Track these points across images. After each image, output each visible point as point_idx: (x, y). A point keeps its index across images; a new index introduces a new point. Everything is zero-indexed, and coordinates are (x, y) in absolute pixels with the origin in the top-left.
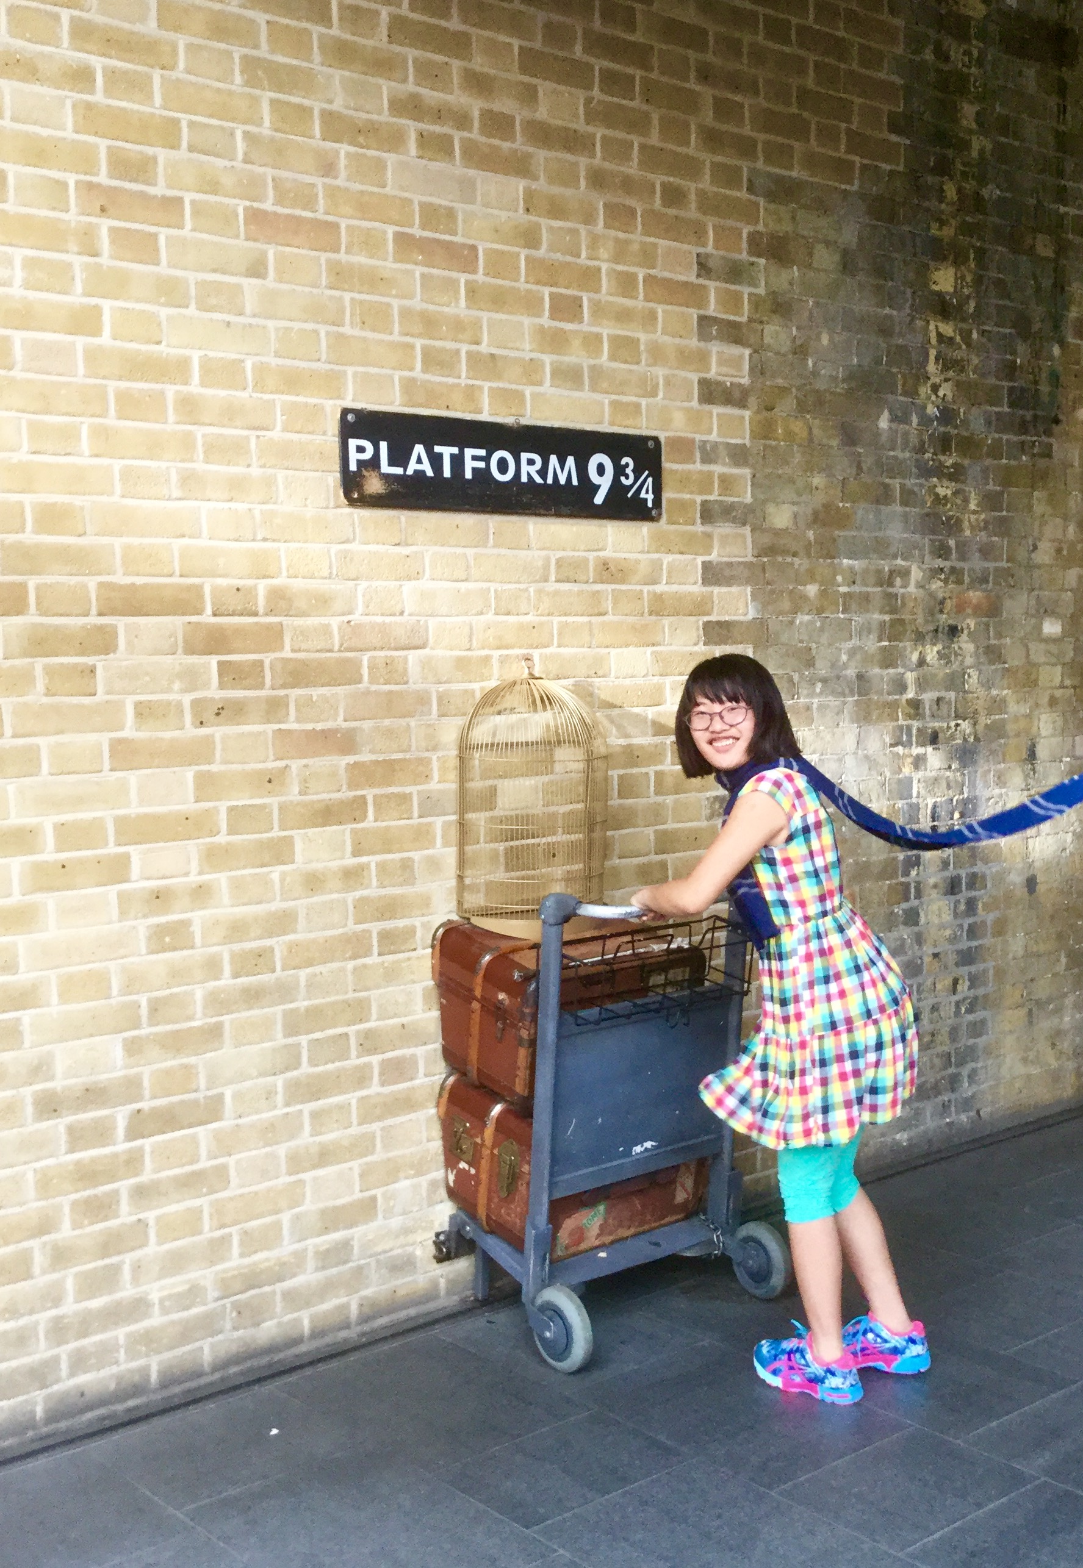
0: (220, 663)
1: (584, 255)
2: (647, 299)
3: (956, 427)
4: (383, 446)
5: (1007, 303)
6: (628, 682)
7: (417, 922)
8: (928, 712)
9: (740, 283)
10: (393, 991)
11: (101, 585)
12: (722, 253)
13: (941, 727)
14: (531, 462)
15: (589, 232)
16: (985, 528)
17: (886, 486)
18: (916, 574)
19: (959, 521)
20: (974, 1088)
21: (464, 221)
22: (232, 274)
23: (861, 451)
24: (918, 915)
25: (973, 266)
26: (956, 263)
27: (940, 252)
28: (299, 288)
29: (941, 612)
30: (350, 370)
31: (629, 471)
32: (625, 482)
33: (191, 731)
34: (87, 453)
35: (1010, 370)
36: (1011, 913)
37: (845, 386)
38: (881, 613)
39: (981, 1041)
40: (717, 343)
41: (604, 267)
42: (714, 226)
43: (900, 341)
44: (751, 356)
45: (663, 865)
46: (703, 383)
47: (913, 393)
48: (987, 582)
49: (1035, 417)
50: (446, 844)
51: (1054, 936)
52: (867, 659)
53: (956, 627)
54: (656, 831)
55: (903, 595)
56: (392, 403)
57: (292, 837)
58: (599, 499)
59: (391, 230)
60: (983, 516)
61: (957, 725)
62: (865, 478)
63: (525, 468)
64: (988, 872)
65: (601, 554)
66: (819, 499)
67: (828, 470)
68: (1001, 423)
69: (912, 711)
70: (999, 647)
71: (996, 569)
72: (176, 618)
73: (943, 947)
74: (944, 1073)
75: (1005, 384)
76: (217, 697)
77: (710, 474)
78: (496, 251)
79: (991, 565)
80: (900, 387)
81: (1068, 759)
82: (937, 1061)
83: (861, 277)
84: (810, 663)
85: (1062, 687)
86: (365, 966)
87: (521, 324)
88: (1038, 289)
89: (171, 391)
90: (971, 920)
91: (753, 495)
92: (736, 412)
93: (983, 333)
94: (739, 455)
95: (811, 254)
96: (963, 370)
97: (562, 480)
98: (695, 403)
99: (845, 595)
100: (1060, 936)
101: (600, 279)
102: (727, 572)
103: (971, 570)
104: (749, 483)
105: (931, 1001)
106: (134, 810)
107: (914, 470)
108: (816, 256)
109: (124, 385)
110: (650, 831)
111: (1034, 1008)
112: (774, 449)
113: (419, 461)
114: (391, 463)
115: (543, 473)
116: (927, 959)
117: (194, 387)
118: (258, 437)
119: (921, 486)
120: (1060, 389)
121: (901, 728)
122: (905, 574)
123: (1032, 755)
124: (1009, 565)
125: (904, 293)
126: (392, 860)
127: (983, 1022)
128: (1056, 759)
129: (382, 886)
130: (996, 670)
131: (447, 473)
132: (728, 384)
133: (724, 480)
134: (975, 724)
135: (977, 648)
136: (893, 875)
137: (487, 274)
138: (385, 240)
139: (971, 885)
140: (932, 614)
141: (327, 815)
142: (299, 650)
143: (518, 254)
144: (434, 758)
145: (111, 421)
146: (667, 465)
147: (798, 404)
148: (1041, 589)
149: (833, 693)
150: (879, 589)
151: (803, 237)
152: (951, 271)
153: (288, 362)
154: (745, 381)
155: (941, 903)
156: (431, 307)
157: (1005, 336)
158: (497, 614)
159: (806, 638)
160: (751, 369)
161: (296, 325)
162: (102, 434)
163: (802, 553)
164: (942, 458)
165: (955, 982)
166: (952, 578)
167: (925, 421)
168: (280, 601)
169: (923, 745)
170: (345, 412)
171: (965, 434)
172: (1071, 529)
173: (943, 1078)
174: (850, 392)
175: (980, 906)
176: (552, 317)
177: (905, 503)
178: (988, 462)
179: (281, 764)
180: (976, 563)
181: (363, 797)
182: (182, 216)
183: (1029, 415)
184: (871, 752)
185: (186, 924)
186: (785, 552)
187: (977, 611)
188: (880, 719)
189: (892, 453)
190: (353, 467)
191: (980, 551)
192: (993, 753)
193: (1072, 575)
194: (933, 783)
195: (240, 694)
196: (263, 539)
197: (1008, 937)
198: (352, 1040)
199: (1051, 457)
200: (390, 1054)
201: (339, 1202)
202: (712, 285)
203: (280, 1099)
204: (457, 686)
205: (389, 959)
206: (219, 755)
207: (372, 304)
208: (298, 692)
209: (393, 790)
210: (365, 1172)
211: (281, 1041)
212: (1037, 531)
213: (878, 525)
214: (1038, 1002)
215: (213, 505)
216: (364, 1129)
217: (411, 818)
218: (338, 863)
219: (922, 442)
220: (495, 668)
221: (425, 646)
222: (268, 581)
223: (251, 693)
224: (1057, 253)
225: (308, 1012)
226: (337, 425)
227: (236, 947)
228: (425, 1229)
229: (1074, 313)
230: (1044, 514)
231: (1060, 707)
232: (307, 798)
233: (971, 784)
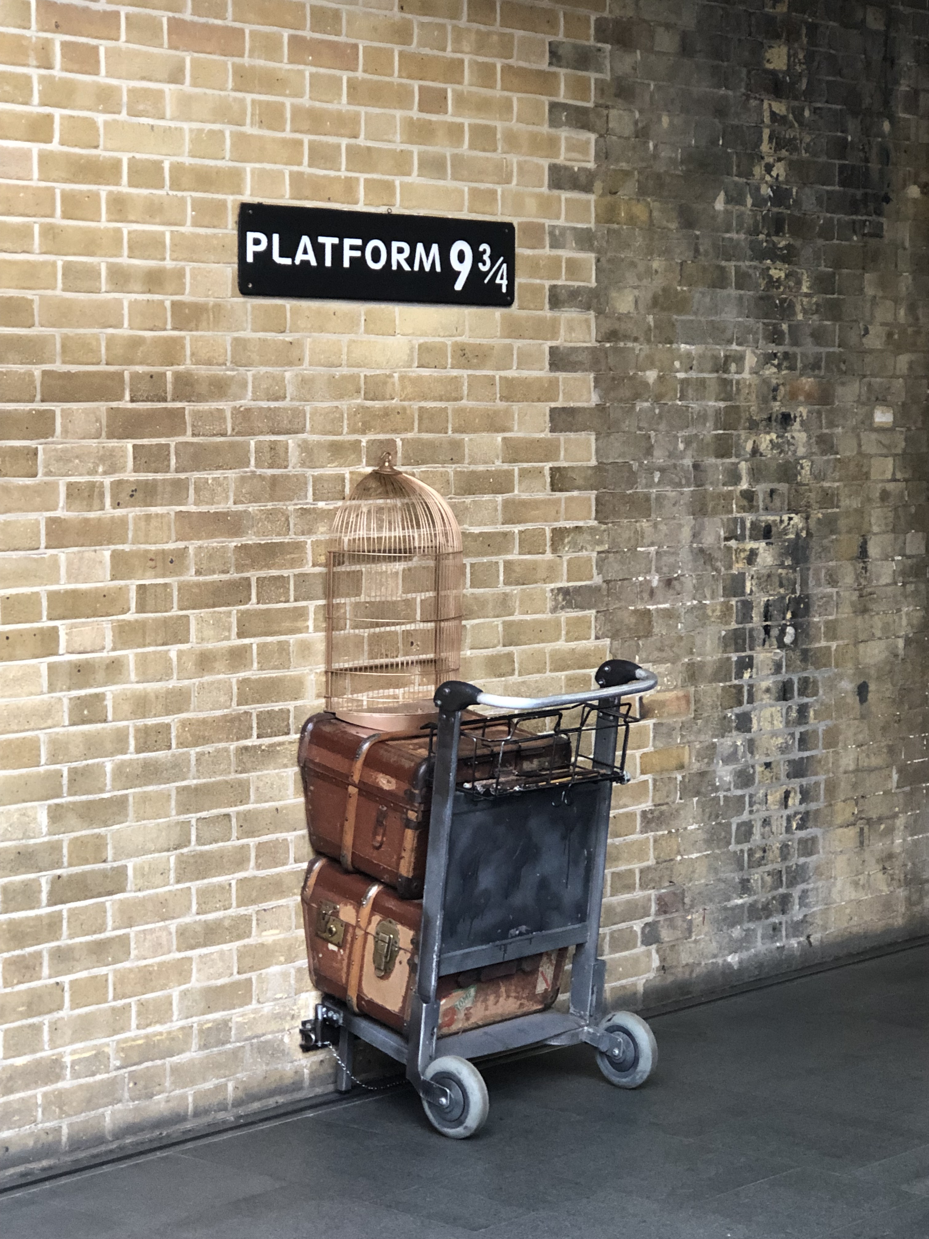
0: (134, 446)
1: (449, 48)
2: (504, 88)
3: (789, 207)
4: (276, 237)
5: (839, 79)
6: (481, 468)
7: (290, 705)
8: (761, 506)
9: (586, 69)
10: (270, 773)
11: (45, 373)
12: (572, 40)
13: (774, 521)
14: (400, 251)
15: (454, 27)
16: (817, 312)
17: (722, 269)
18: (750, 360)
19: (791, 306)
20: (805, 911)
21: (348, 22)
22: (157, 81)
23: (698, 233)
24: (750, 720)
25: (805, 40)
26: (788, 41)
27: (774, 30)
28: (209, 92)
29: (775, 399)
30: (249, 167)
31: (486, 257)
32: (483, 268)
33: (110, 512)
34: (37, 251)
35: (843, 148)
36: (843, 723)
37: (684, 168)
38: (716, 400)
39: (812, 860)
40: (567, 128)
41: (467, 58)
42: (565, 14)
43: (736, 122)
44: (596, 141)
45: (510, 657)
46: (554, 169)
47: (749, 174)
48: (819, 368)
49: (866, 195)
50: (316, 629)
51: (885, 750)
52: (703, 448)
53: (789, 415)
54: (504, 622)
55: (738, 382)
56: (282, 197)
57: (187, 617)
58: (459, 286)
59: (286, 34)
60: (814, 300)
61: (790, 519)
62: (703, 261)
63: (395, 256)
64: (819, 678)
65: (458, 339)
66: (658, 283)
67: (667, 253)
68: (832, 202)
69: (745, 503)
70: (831, 435)
71: (828, 354)
72: (102, 403)
73: (775, 757)
74: (775, 893)
75: (837, 162)
76: (132, 479)
77: (558, 259)
78: (375, 48)
79: (823, 350)
80: (735, 168)
81: (900, 558)
82: (768, 879)
83: (699, 59)
84: (649, 451)
85: (894, 480)
86: (246, 748)
87: (394, 117)
88: (868, 63)
89: (104, 191)
90: (802, 729)
91: (597, 280)
92: (583, 196)
93: (815, 111)
94: (585, 239)
95: (652, 38)
96: (795, 149)
97: (427, 268)
98: (545, 190)
99: (683, 381)
100: (891, 750)
101: (463, 71)
102: (573, 358)
103: (803, 355)
104: (594, 267)
105: (764, 814)
106: (64, 586)
107: (749, 252)
108: (657, 39)
109: (69, 187)
110: (498, 621)
111: (865, 828)
112: (617, 232)
114: (281, 255)
115: (410, 260)
116: (759, 769)
117: (124, 188)
118: (172, 232)
119: (755, 268)
120: (890, 167)
121: (735, 520)
122: (740, 359)
123: (863, 553)
124: (841, 349)
125: (739, 73)
126: (271, 643)
127: (814, 840)
128: (886, 557)
129: (261, 669)
130: (828, 461)
131: (328, 263)
132: (576, 169)
133: (571, 263)
134: (807, 518)
135: (809, 437)
136: (727, 678)
137: (365, 71)
138: (281, 43)
140: (765, 400)
141: (218, 595)
142: (199, 435)
143: (392, 51)
144: (309, 541)
145: (58, 220)
146: (518, 250)
147: (639, 188)
148: (873, 375)
149: (671, 482)
150: (715, 375)
151: (645, 21)
152: (784, 50)
153: (199, 161)
154: (592, 166)
155: (773, 709)
156: (317, 104)
157: (836, 112)
158: (366, 399)
159: (646, 425)
160: (597, 153)
161: (208, 127)
162: (49, 232)
163: (642, 339)
164: (775, 239)
165: (787, 794)
166: (785, 364)
167: (759, 202)
168: (185, 386)
169: (756, 539)
170: (245, 208)
171: (797, 213)
172: (902, 312)
173: (774, 898)
174: (689, 174)
175: (812, 713)
176: (421, 110)
177: (739, 287)
178: (820, 242)
179: (181, 545)
180: (809, 348)
181: (248, 579)
182: (119, 28)
183: (859, 194)
184: (704, 546)
185: (100, 697)
186: (626, 337)
187: (810, 398)
188: (715, 513)
189: (728, 235)
190: (250, 259)
191: (812, 335)
192: (825, 549)
193: (903, 361)
194: (764, 581)
195: (150, 476)
196: (174, 329)
197: (840, 749)
198: (234, 820)
199: (881, 237)
200: (264, 838)
201: (220, 982)
202: (562, 72)
203: (172, 875)
204: (330, 470)
205: (266, 741)
206: (130, 535)
207: (268, 103)
208: (196, 475)
209: (274, 573)
210: (242, 954)
211: (174, 817)
212: (868, 314)
213: (715, 309)
214: (869, 821)
215: (133, 296)
216: (242, 911)
217: (287, 601)
218: (226, 644)
219: (756, 223)
220: (364, 451)
221: (303, 431)
222: (176, 368)
223: (159, 476)
224: (888, 26)
225: (197, 790)
226: (236, 218)
227: (140, 722)
228: (293, 1017)
229: (904, 87)
230: (875, 297)
231: (892, 501)
232: (201, 578)
233: (804, 583)
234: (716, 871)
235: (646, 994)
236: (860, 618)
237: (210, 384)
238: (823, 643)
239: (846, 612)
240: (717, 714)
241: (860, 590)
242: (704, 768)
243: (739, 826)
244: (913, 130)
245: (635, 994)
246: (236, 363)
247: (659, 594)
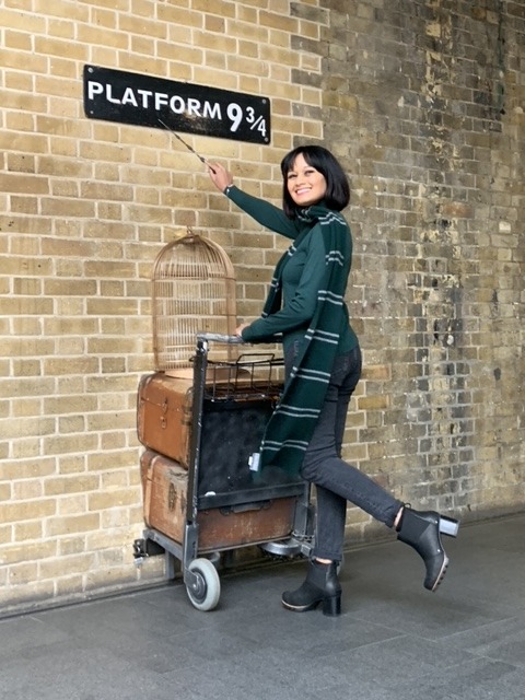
0: (12, 197)
2: (261, 24)
3: (444, 110)
4: (109, 87)
5: (472, 46)
6: (251, 232)
7: (126, 355)
8: (431, 268)
9: (315, 20)
10: (112, 394)
12: (305, 3)
13: (439, 277)
14: (194, 104)
16: (463, 167)
17: (403, 139)
18: (422, 189)
19: (447, 162)
20: (465, 491)
23: (387, 117)
24: (428, 384)
25: (451, 24)
26: (440, 22)
27: (431, 15)
29: (438, 212)
30: (91, 46)
31: (251, 115)
32: (250, 121)
35: (475, 82)
36: (485, 389)
37: (378, 81)
38: (401, 209)
39: (469, 463)
40: (303, 51)
41: (237, 4)
43: (410, 60)
44: (322, 60)
46: (294, 71)
47: (419, 89)
48: (465, 198)
49: (490, 109)
50: (143, 313)
51: (512, 406)
52: (393, 234)
53: (447, 222)
55: (414, 201)
56: (114, 65)
57: (51, 299)
58: (234, 128)
60: (461, 161)
61: (449, 277)
62: (391, 133)
63: (190, 107)
64: (470, 364)
65: (235, 160)
66: (363, 142)
67: (368, 126)
68: (470, 111)
69: (421, 266)
70: (473, 235)
71: (470, 191)
73: (444, 405)
74: (447, 480)
75: (472, 89)
76: (10, 216)
77: (299, 122)
79: (467, 188)
80: (410, 85)
81: (517, 303)
82: (442, 473)
83: (386, 24)
84: (359, 233)
85: (512, 261)
86: (95, 378)
87: (189, 30)
88: (489, 40)
90: (460, 391)
91: (324, 135)
92: (314, 89)
93: (458, 60)
94: (316, 113)
95: (356, 8)
96: (447, 79)
97: (212, 116)
98: (290, 83)
99: (379, 197)
100: (516, 406)
101: (235, 11)
103: (455, 190)
104: (322, 129)
105: (437, 436)
107: (420, 132)
108: (359, 10)
111: (502, 448)
112: (337, 112)
113: (129, 97)
114: (113, 96)
115: (201, 110)
116: (434, 411)
118: (37, 76)
119: (424, 140)
120: (504, 96)
121: (415, 275)
122: (416, 188)
123: (495, 299)
124: (478, 189)
125: (411, 35)
126: (111, 319)
127: (470, 452)
128: (509, 302)
129: (105, 333)
130: (472, 248)
131: (145, 105)
132: (309, 73)
133: (307, 125)
135: (460, 235)
136: (412, 360)
137: (169, 2)
139: (460, 371)
140: (432, 212)
141: (73, 289)
142: (58, 195)
144: (137, 263)
146: (272, 114)
147: (350, 89)
148: (498, 204)
149: (374, 251)
150: (400, 195)
152: (438, 26)
153: (56, 38)
154: (319, 73)
155: (442, 379)
156: (138, 17)
157: (471, 63)
158: (174, 186)
159: (357, 218)
160: (323, 66)
161: (61, 19)
163: (354, 171)
164: (436, 126)
165: (452, 427)
166: (444, 193)
167: (426, 105)
168: (47, 166)
169: (428, 286)
170: (86, 67)
171: (449, 114)
172: (514, 173)
173: (446, 483)
174: (381, 84)
175: (466, 383)
176: (207, 28)
177: (414, 149)
178: (463, 131)
179: (47, 257)
180: (459, 187)
181: (94, 281)
183: (486, 108)
184: (396, 287)
187: (459, 213)
188: (401, 270)
189: (406, 121)
190: (91, 97)
191: (460, 180)
192: (470, 295)
193: (516, 199)
194: (435, 309)
195: (24, 215)
196: (39, 131)
197: (484, 403)
198: (86, 420)
199: (500, 131)
200: (108, 431)
201: (77, 515)
202: (299, 20)
203: (42, 450)
204: (151, 224)
205: (108, 375)
206: (9, 248)
207: (103, 11)
208: (57, 218)
209: (114, 279)
210: (92, 500)
211: (43, 416)
212: (493, 172)
213: (399, 159)
214: (504, 444)
215: (10, 110)
216: (93, 473)
217: (122, 296)
218: (79, 317)
219: (424, 116)
220: (173, 216)
221: (131, 199)
222: (41, 154)
223: (30, 216)
224: (500, 22)
225: (59, 400)
226: (82, 73)
227: (18, 358)
228: (128, 537)
229: (511, 55)
230: (497, 164)
231: (511, 273)
232: (61, 278)
233: (459, 312)
234: (409, 465)
235: (366, 533)
236: (494, 334)
237: (66, 166)
238: (472, 346)
239: (485, 330)
240: (406, 380)
241: (493, 318)
242: (399, 408)
243: (422, 442)
244: (517, 78)
245: (359, 532)
246: (83, 156)
247: (368, 311)
